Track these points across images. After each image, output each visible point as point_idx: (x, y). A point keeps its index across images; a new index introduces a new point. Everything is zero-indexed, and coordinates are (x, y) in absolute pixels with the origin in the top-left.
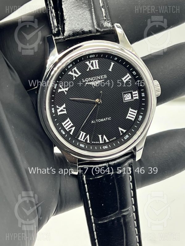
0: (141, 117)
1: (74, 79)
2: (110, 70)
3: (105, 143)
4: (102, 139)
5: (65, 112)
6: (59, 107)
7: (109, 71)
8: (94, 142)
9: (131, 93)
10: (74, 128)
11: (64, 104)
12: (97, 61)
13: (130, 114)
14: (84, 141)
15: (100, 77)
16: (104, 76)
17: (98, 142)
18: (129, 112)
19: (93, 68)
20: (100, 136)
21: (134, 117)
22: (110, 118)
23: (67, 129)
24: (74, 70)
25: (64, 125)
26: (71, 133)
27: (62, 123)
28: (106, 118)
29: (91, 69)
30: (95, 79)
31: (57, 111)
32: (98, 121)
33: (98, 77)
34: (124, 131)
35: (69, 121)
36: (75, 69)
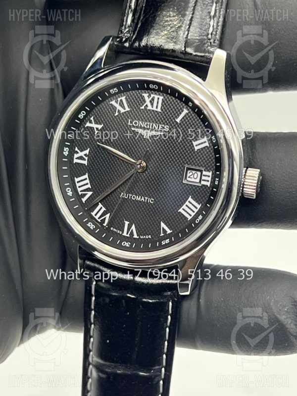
0: (200, 217)
1: (117, 114)
2: (178, 120)
3: (130, 239)
4: (129, 229)
5: (85, 162)
6: (78, 151)
7: (175, 121)
8: (114, 230)
9: (201, 171)
10: (90, 193)
11: (87, 149)
12: (161, 98)
13: (187, 206)
14: (99, 220)
15: (157, 125)
16: (165, 127)
17: (121, 233)
18: (187, 203)
19: (152, 107)
20: (127, 223)
21: (193, 214)
22: (152, 201)
23: (79, 190)
24: (121, 100)
25: (78, 182)
26: (84, 200)
27: (75, 178)
28: (146, 198)
29: (148, 108)
30: (148, 127)
31: (73, 156)
32: (131, 196)
33: (154, 125)
34: (169, 231)
35: (86, 179)
36: (123, 98)
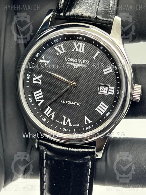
0: (109, 113)
1: (58, 54)
2: (94, 57)
3: (67, 126)
4: (66, 121)
5: (40, 83)
6: (36, 76)
7: (92, 58)
8: (58, 122)
9: (108, 87)
10: (43, 101)
11: (41, 75)
12: (84, 45)
13: (100, 107)
14: (49, 116)
15: (82, 60)
16: (87, 62)
17: (61, 123)
18: (100, 105)
19: (79, 50)
20: (65, 118)
21: (104, 111)
22: (79, 104)
23: (36, 99)
24: (60, 46)
25: (35, 94)
26: (39, 105)
27: (34, 92)
28: (76, 103)
29: (76, 51)
30: (77, 62)
31: (33, 79)
32: (67, 102)
33: (80, 60)
34: (90, 122)
35: (40, 92)
36: (62, 45)
